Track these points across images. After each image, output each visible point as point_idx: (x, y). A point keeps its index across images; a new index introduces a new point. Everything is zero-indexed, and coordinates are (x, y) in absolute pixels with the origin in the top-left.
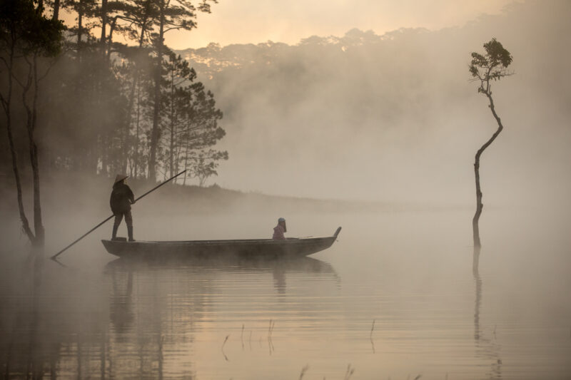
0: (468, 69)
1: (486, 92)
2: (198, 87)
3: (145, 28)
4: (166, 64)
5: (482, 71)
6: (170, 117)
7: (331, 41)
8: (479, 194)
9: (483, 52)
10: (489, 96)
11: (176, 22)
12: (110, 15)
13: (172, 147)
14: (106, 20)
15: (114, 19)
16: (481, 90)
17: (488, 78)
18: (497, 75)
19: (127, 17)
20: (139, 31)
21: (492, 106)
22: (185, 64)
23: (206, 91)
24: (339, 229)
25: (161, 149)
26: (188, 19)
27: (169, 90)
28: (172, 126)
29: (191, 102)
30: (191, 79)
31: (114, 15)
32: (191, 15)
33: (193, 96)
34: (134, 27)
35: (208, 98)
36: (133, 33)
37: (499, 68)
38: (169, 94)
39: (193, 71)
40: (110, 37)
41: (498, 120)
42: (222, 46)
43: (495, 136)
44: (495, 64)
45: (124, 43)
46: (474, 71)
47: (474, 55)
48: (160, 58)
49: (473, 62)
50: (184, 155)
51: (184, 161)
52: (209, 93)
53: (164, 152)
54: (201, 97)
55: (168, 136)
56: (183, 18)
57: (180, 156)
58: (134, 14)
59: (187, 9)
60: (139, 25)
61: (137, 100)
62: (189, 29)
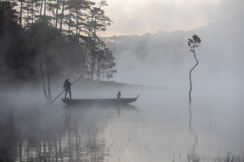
0: (187, 44)
1: (193, 51)
2: (107, 49)
3: (90, 30)
4: (97, 42)
5: (192, 44)
6: (98, 59)
7: (153, 34)
8: (191, 84)
9: (192, 39)
10: (194, 53)
11: (100, 29)
12: (79, 26)
13: (98, 69)
14: (78, 28)
15: (80, 28)
16: (191, 51)
17: (194, 47)
18: (196, 46)
19: (84, 27)
20: (88, 31)
21: (195, 56)
22: (103, 42)
23: (109, 51)
24: (139, 95)
25: (95, 69)
26: (104, 27)
27: (97, 50)
28: (98, 62)
29: (105, 54)
30: (104, 47)
31: (80, 26)
32: (105, 26)
33: (105, 52)
34: (87, 30)
35: (110, 53)
36: (86, 32)
37: (197, 44)
38: (98, 52)
39: (105, 44)
40: (79, 33)
41: (197, 60)
42: (118, 36)
43: (196, 65)
44: (196, 42)
45: (83, 35)
46: (189, 45)
47: (189, 39)
48: (95, 40)
49: (189, 42)
50: (102, 71)
51: (102, 73)
52: (110, 51)
53: (96, 70)
54: (108, 53)
55: (97, 65)
56: (102, 27)
57: (101, 72)
58: (87, 26)
59: (104, 24)
60: (88, 30)
61: (87, 54)
62: (104, 31)
